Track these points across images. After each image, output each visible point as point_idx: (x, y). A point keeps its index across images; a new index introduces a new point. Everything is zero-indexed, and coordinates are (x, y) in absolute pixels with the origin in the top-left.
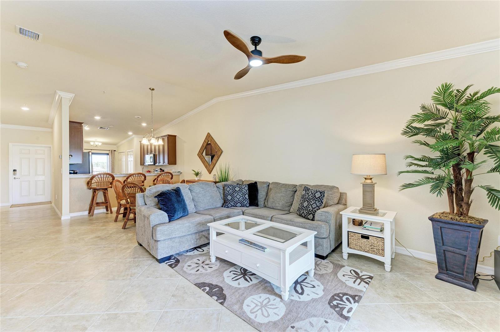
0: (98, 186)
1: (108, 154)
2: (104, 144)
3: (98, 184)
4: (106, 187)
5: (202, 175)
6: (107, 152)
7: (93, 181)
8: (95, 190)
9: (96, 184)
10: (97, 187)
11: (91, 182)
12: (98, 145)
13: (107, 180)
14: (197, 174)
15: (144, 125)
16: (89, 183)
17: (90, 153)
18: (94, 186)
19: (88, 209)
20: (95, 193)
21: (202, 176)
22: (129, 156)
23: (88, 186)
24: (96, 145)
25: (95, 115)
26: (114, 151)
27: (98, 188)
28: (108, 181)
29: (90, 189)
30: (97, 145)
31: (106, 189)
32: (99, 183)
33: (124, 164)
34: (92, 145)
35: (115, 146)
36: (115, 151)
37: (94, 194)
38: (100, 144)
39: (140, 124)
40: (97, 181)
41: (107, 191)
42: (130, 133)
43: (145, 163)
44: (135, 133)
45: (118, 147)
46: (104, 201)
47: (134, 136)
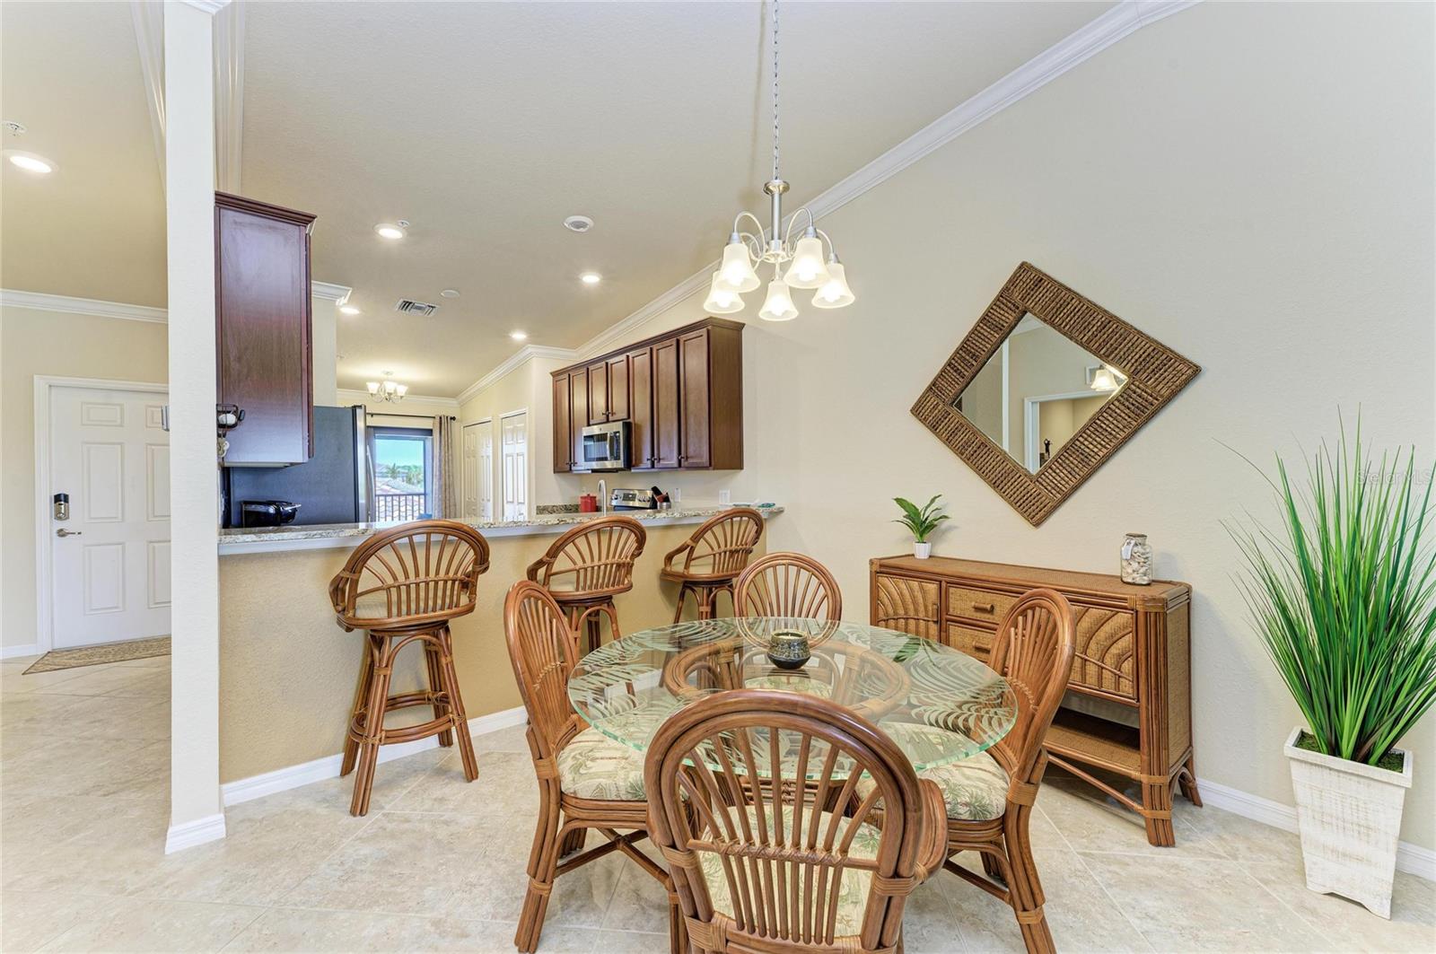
0: (394, 610)
1: (430, 432)
2: (416, 390)
3: (394, 598)
4: (439, 614)
5: (950, 529)
6: (427, 424)
7: (366, 581)
8: (377, 637)
9: (383, 596)
10: (390, 615)
11: (355, 583)
12: (395, 391)
13: (447, 572)
14: (923, 526)
15: (591, 279)
16: (342, 592)
17: (358, 411)
18: (372, 610)
19: (341, 741)
20: (376, 653)
21: (950, 535)
22: (509, 436)
23: (335, 604)
24: (387, 391)
25: (379, 220)
26: (451, 418)
27: (395, 621)
28: (451, 574)
29: (349, 630)
30: (390, 394)
31: (443, 625)
32: (403, 589)
33: (487, 467)
34: (375, 392)
35: (453, 402)
36: (453, 418)
37: (373, 661)
38: (402, 390)
39: (573, 279)
40: (390, 581)
41: (447, 630)
42: (519, 336)
43: (575, 463)
44: (537, 337)
45: (462, 405)
46: (427, 686)
47: (531, 349)
